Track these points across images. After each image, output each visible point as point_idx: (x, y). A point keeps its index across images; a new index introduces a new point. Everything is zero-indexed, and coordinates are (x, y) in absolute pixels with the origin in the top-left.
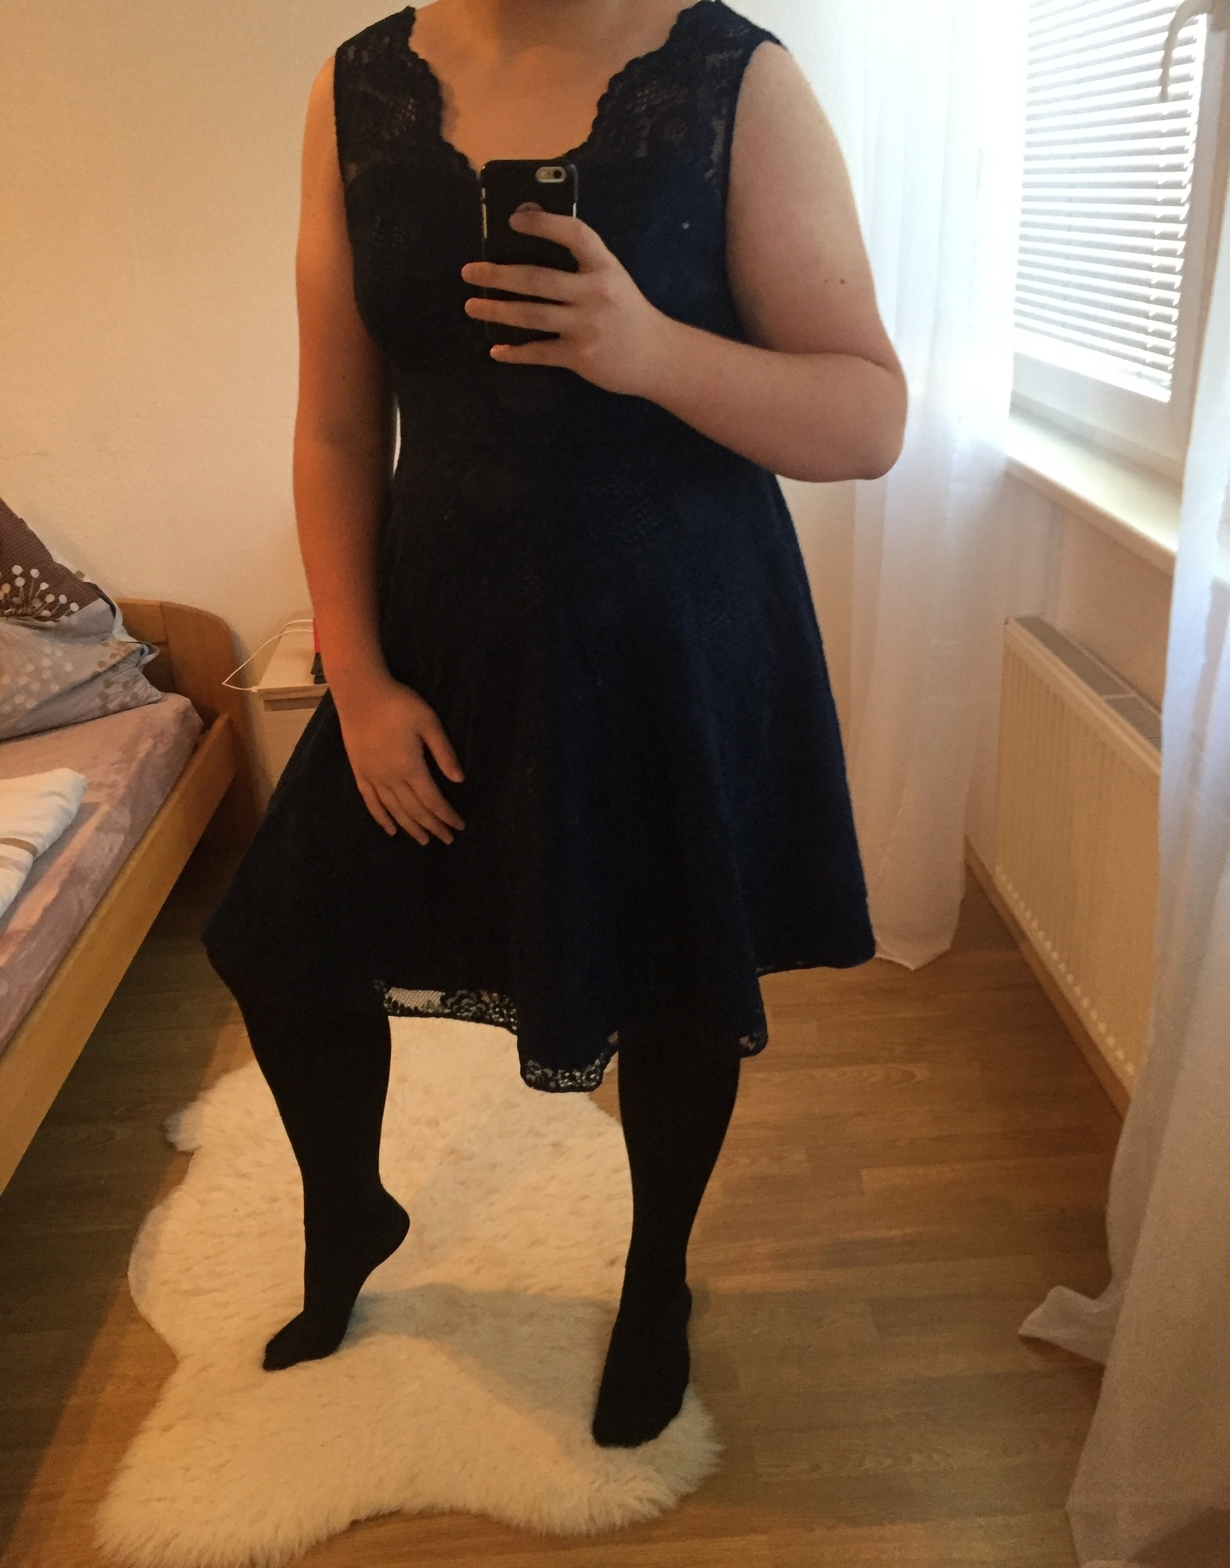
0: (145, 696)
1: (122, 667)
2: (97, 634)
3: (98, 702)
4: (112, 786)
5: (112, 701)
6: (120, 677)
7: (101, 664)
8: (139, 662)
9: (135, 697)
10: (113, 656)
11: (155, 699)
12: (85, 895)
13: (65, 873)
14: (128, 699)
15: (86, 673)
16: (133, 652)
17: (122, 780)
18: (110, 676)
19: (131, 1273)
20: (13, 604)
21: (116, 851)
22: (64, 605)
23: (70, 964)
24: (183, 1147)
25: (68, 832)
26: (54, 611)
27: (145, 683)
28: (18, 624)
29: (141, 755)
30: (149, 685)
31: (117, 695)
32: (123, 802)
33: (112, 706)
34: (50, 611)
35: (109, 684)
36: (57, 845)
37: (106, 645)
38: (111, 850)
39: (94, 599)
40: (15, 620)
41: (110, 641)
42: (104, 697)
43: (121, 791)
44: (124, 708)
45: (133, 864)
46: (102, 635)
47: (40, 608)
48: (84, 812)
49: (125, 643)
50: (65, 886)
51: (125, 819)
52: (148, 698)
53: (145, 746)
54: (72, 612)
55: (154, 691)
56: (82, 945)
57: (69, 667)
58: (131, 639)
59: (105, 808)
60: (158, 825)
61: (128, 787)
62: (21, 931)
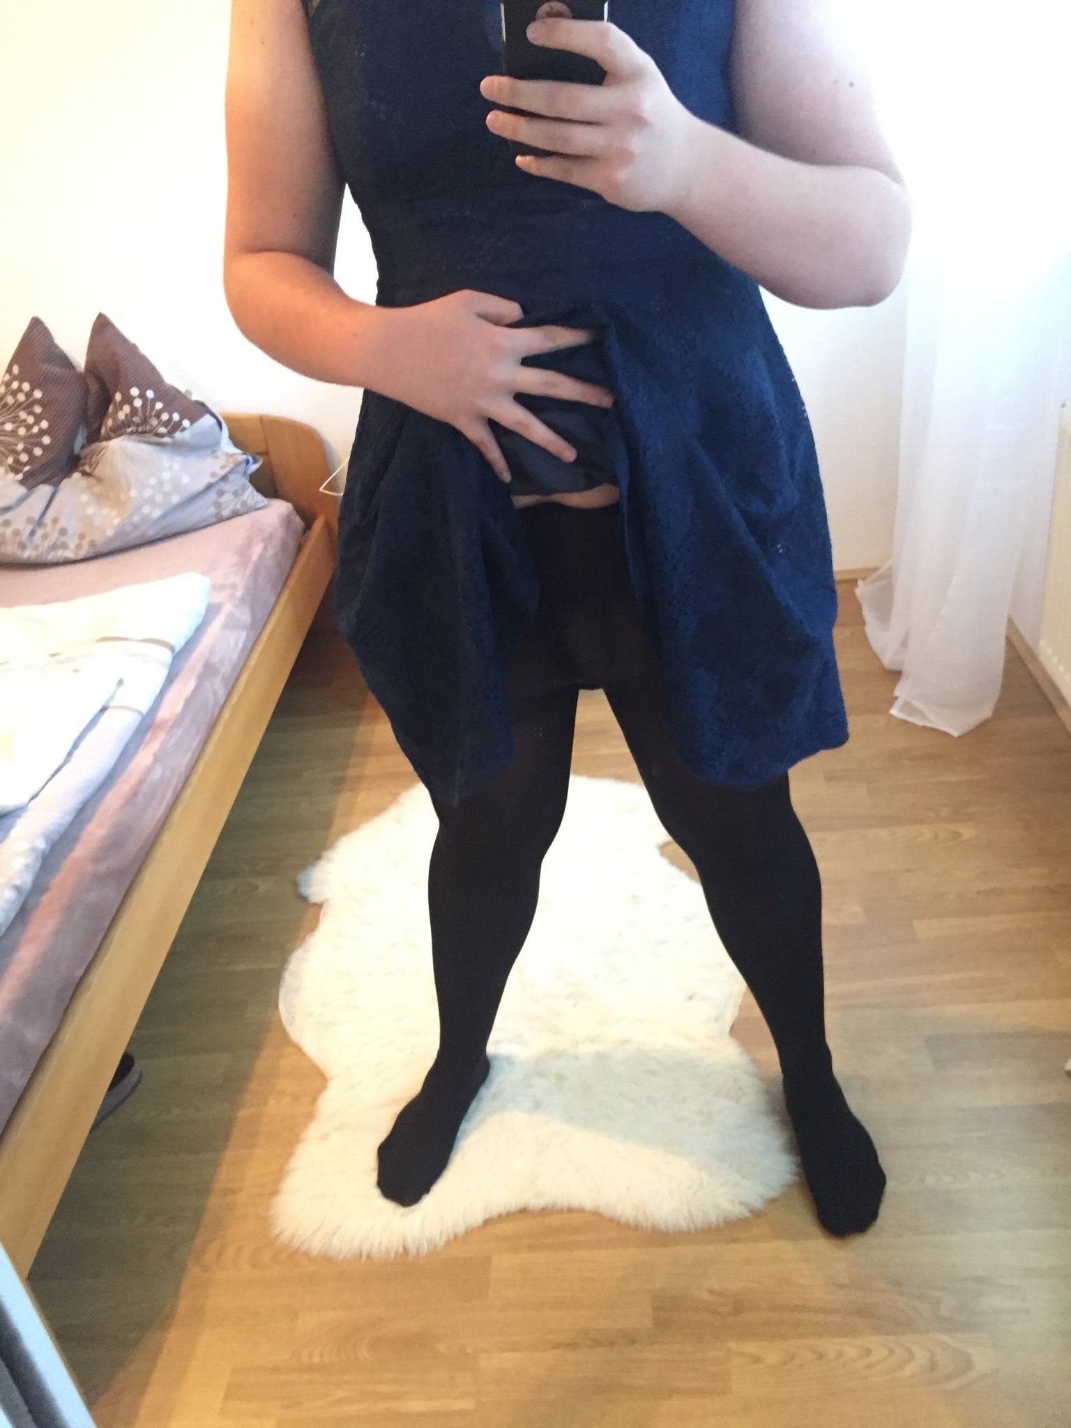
0: (253, 502)
1: (231, 477)
2: (208, 447)
3: (212, 510)
4: (234, 586)
5: (225, 509)
6: (229, 487)
7: (213, 475)
8: (245, 473)
9: (244, 504)
10: (223, 467)
11: (262, 505)
12: (217, 687)
13: (200, 667)
14: (239, 506)
15: (200, 485)
16: (240, 463)
17: (240, 581)
18: (222, 485)
19: (281, 1006)
20: (134, 423)
21: (240, 645)
22: (178, 422)
23: (211, 748)
24: (314, 899)
25: (199, 630)
26: (169, 428)
27: (252, 491)
28: (140, 441)
29: (255, 557)
30: (255, 493)
31: (229, 503)
32: (242, 600)
33: (226, 513)
34: (166, 427)
35: (221, 493)
36: (191, 644)
37: (216, 457)
38: (236, 645)
39: (202, 415)
40: (138, 438)
41: (219, 453)
42: (218, 505)
43: (240, 592)
44: (235, 514)
45: (255, 656)
46: (211, 447)
47: (157, 426)
48: (211, 611)
49: (231, 456)
50: (201, 679)
51: (245, 616)
52: (255, 505)
53: (258, 549)
54: (184, 429)
55: (259, 497)
56: (220, 729)
57: (185, 479)
58: (239, 451)
59: (228, 608)
60: (273, 619)
61: (247, 589)
62: (168, 721)
